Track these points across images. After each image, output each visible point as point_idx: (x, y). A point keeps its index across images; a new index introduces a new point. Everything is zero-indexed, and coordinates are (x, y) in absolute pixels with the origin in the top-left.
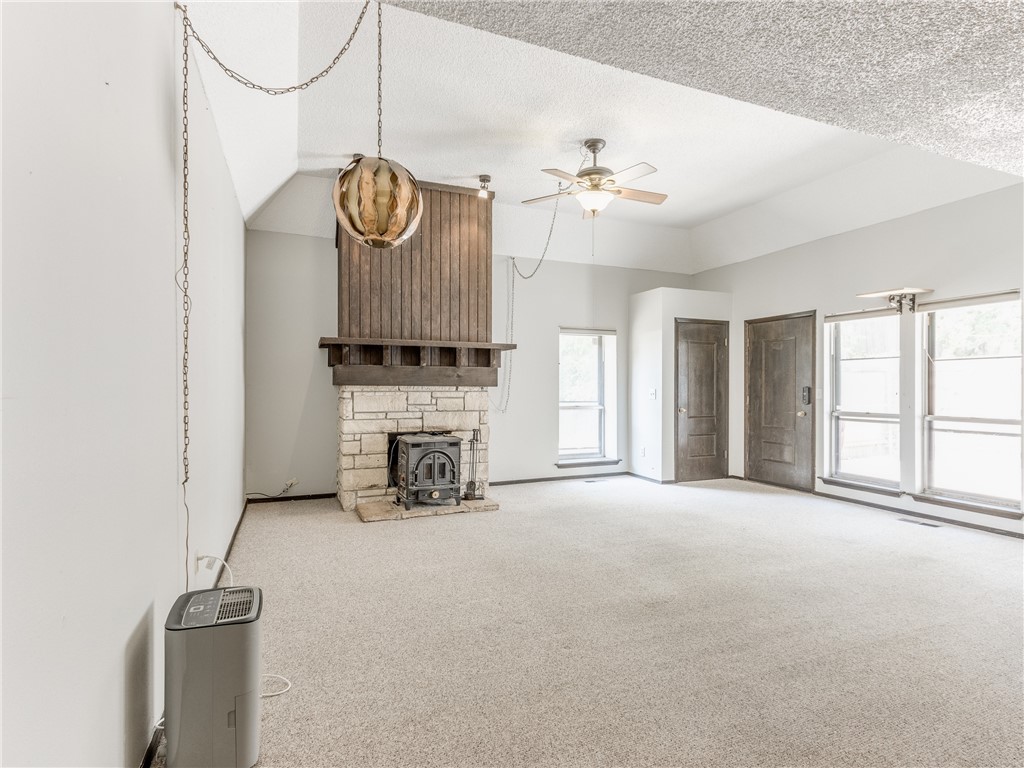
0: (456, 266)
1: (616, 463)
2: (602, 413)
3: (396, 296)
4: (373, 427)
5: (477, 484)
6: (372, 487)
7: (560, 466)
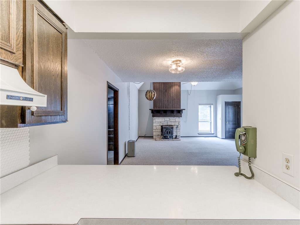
0: (174, 94)
1: (213, 134)
2: (211, 123)
3: (162, 101)
4: (159, 124)
5: (178, 136)
6: (158, 135)
7: (199, 134)
